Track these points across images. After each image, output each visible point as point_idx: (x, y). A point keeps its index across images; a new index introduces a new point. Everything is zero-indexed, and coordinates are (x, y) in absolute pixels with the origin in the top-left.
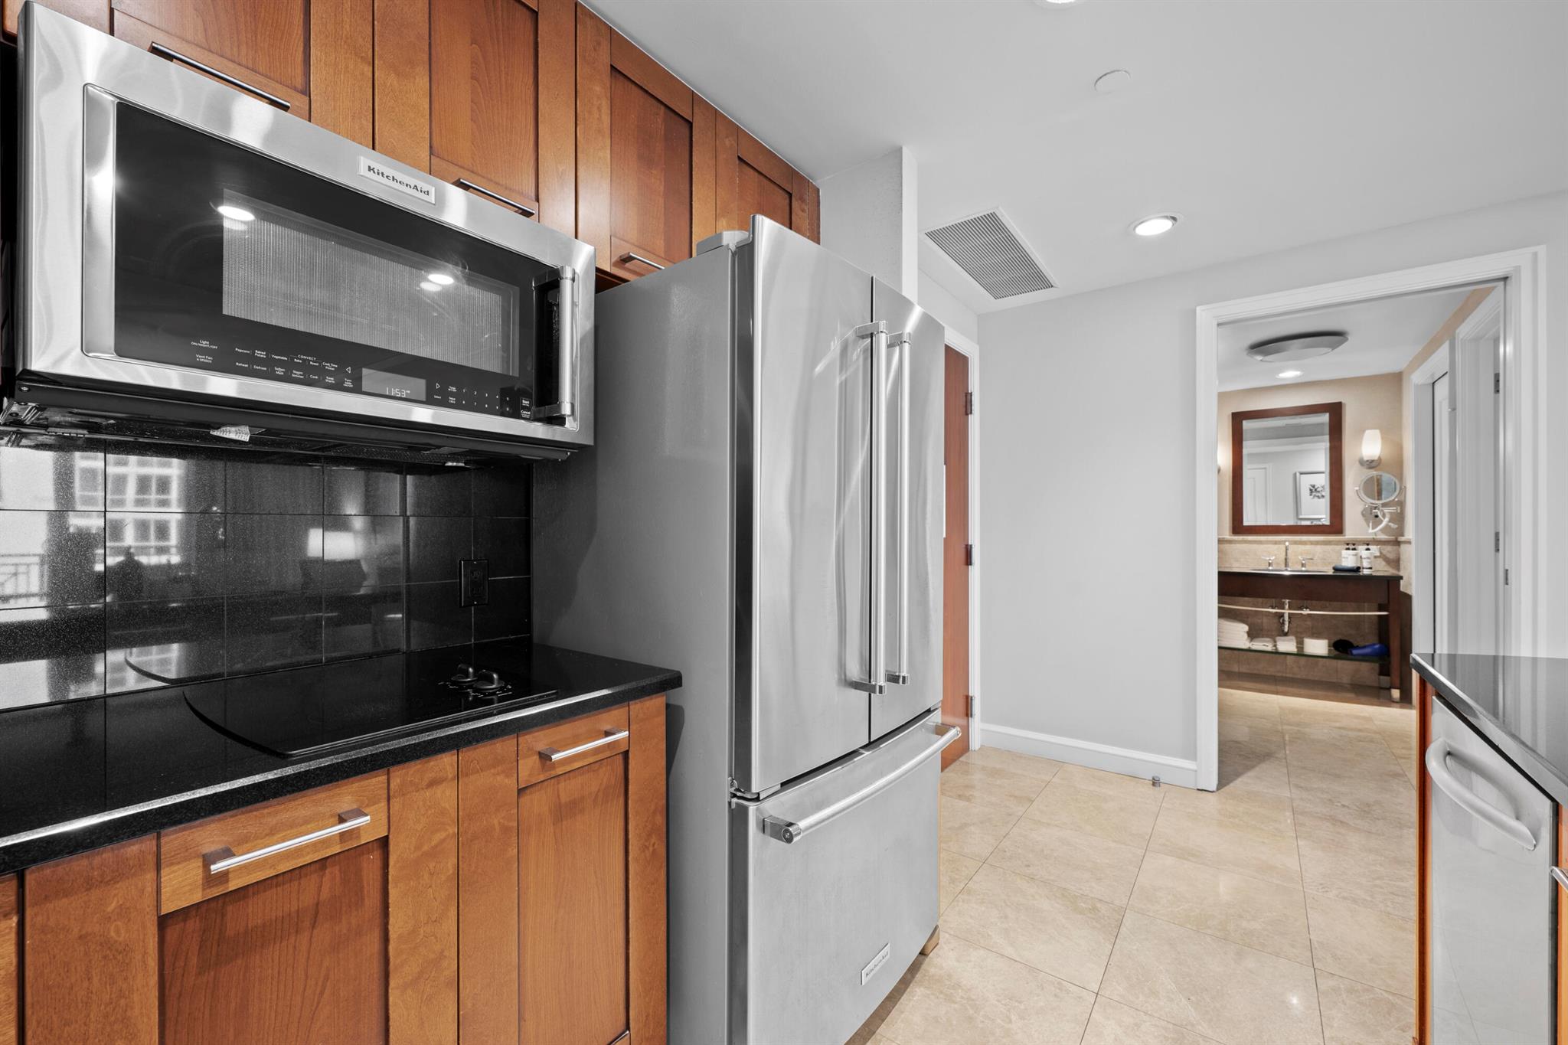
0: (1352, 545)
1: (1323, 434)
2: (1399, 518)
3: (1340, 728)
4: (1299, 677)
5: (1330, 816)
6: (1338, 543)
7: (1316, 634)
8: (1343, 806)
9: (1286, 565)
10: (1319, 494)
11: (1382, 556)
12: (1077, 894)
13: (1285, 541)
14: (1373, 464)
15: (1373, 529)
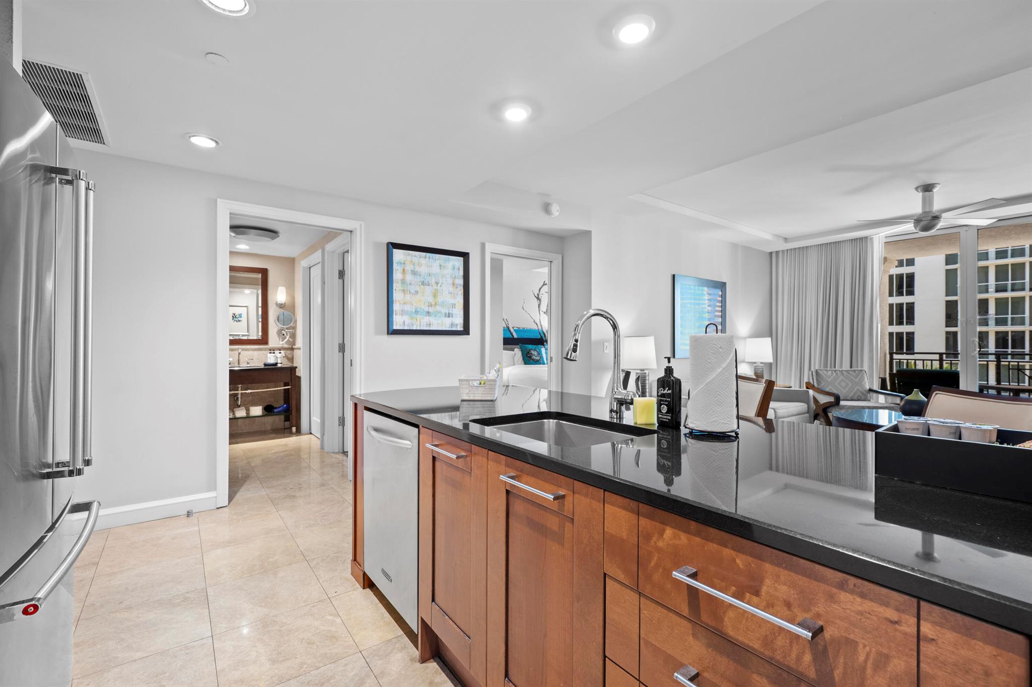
0: (272, 350)
1: (258, 285)
2: (293, 336)
3: (275, 453)
4: (245, 431)
5: (287, 495)
6: (265, 349)
7: (255, 404)
8: (291, 488)
9: (239, 364)
10: (237, 319)
11: (286, 357)
12: (169, 598)
13: (239, 349)
14: (282, 306)
15: (282, 341)
